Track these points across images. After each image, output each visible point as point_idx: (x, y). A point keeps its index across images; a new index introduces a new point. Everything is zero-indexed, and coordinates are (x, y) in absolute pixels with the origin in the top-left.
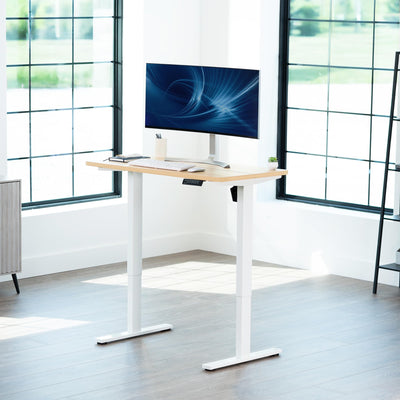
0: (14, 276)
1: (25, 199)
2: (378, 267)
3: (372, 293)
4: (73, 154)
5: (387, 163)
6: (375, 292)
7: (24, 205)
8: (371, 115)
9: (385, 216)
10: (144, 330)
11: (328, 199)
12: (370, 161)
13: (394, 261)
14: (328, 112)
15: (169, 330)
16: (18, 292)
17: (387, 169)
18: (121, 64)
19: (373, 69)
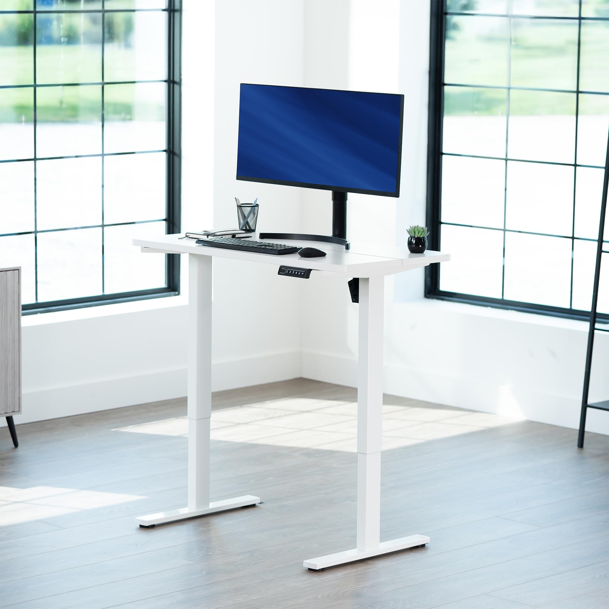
0: (10, 420)
1: (28, 298)
2: (585, 405)
3: (576, 447)
4: (103, 226)
5: (601, 241)
6: (581, 445)
7: (25, 307)
8: (575, 165)
9: (597, 326)
10: (214, 506)
11: (506, 298)
12: (573, 238)
14: (506, 160)
15: (253, 506)
16: (16, 444)
17: (600, 251)
18: (180, 84)
19: (578, 92)
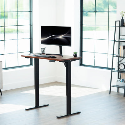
0: (0, 90)
1: (4, 67)
2: (111, 86)
4: (18, 53)
5: (113, 54)
6: (110, 94)
7: (3, 69)
8: (108, 40)
9: (113, 71)
11: (95, 66)
12: (108, 54)
13: (116, 84)
14: (95, 39)
16: (2, 95)
17: (113, 56)
18: (32, 25)
19: (108, 26)
